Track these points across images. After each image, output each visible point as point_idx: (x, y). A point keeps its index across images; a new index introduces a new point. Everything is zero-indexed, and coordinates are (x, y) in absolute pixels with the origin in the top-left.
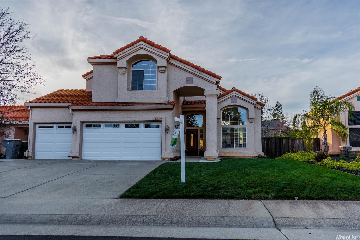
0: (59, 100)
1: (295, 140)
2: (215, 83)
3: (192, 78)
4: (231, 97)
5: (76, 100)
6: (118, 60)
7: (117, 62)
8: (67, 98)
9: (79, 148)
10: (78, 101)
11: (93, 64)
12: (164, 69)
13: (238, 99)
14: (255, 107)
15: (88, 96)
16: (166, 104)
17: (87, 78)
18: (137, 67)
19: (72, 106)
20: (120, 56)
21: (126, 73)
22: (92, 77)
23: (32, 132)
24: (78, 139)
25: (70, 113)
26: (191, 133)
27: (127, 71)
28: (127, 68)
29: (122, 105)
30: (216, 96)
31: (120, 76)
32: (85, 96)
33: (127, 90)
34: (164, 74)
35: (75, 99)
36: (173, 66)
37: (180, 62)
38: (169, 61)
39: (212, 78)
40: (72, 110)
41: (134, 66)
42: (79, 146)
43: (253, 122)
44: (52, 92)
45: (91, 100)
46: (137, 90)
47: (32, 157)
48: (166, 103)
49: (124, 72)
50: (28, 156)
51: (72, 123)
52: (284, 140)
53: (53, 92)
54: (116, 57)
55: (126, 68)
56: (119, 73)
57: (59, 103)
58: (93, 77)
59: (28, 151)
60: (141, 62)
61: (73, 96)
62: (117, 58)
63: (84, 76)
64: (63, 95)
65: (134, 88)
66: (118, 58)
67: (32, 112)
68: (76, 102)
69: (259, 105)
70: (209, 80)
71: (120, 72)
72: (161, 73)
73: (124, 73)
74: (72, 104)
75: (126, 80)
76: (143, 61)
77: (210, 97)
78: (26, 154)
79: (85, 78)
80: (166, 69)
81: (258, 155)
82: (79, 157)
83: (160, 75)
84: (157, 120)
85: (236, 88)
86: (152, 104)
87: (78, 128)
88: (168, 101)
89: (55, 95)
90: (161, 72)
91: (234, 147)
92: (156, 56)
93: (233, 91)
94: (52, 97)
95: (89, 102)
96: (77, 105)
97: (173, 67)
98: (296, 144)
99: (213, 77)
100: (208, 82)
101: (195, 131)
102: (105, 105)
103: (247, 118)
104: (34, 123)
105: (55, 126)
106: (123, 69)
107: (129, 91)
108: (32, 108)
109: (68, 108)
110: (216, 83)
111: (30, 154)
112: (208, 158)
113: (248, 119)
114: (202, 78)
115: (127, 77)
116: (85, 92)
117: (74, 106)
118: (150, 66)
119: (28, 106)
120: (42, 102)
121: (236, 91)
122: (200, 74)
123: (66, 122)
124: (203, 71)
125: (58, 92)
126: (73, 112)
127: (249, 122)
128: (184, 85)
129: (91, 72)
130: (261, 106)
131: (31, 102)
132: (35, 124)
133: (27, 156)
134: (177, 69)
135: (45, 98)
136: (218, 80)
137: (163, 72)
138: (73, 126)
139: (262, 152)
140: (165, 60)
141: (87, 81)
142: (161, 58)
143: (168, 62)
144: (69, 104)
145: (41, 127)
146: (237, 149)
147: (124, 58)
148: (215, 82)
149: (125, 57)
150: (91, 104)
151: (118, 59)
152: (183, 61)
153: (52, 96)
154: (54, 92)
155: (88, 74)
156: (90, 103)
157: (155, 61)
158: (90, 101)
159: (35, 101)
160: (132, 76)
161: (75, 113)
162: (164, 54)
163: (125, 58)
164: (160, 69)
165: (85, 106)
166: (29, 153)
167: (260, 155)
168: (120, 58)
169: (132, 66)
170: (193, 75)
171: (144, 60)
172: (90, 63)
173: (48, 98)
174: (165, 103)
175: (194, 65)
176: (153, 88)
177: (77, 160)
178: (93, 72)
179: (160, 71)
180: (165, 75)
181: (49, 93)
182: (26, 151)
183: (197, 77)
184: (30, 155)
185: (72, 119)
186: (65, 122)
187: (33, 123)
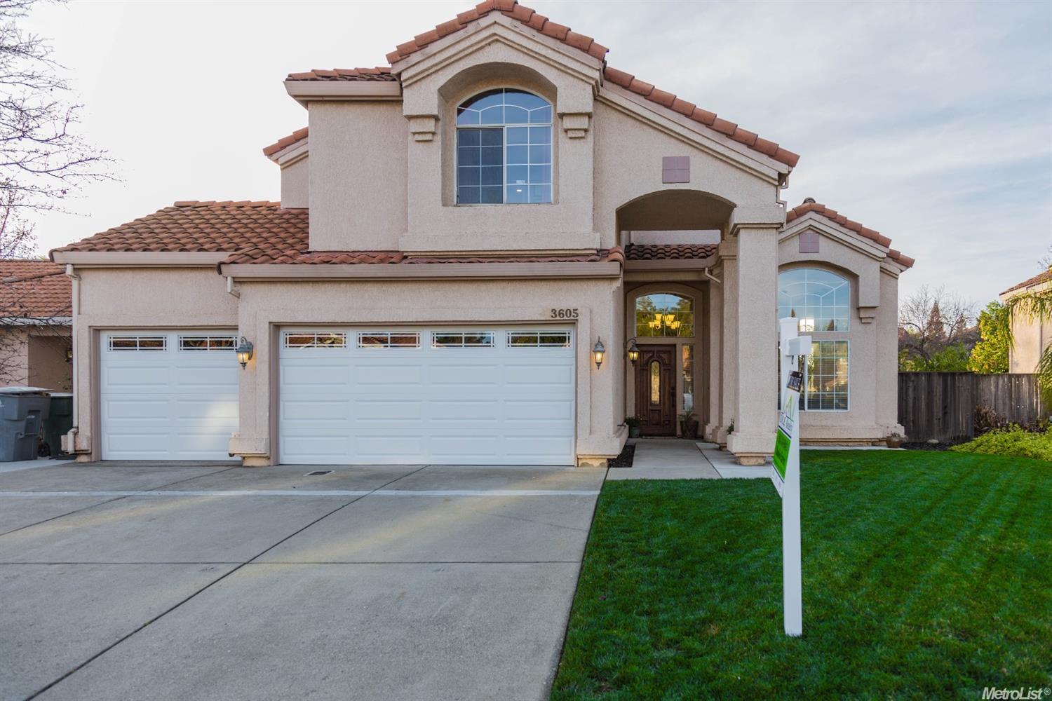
0: (183, 241)
1: (984, 379)
2: (775, 180)
3: (686, 160)
4: (799, 234)
5: (248, 240)
6: (407, 86)
7: (402, 93)
8: (212, 232)
9: (267, 422)
10: (255, 244)
11: (306, 101)
12: (583, 123)
13: (822, 240)
14: (883, 270)
15: (290, 227)
16: (593, 258)
17: (282, 160)
18: (478, 117)
19: (233, 263)
20: (412, 68)
21: (436, 137)
22: (308, 151)
23: (87, 361)
24: (264, 389)
25: (229, 291)
26: (651, 357)
27: (439, 131)
28: (440, 117)
29: (425, 260)
30: (777, 229)
31: (416, 152)
32: (278, 226)
33: (443, 205)
34: (582, 140)
35: (242, 235)
36: (613, 112)
37: (642, 98)
38: (600, 94)
39: (764, 159)
40: (234, 278)
41: (464, 112)
42: (268, 414)
43: (874, 322)
44: (155, 212)
45: (304, 241)
46: (479, 203)
47: (91, 453)
48: (593, 254)
49: (429, 133)
50: (75, 451)
51: (237, 329)
52: (958, 378)
53: (158, 212)
54: (399, 75)
55: (436, 118)
56: (410, 137)
57: (181, 250)
58: (309, 153)
59: (76, 434)
60: (490, 97)
61: (233, 226)
62: (402, 79)
63: (270, 152)
64: (197, 221)
65: (466, 198)
66: (404, 77)
67: (80, 285)
68: (246, 248)
69: (893, 263)
70: (750, 168)
71: (414, 133)
72: (571, 138)
73: (429, 137)
74: (233, 255)
75: (439, 164)
76: (499, 91)
77: (753, 232)
78: (68, 442)
79: (276, 160)
80: (589, 125)
81: (888, 437)
82: (268, 454)
83: (566, 145)
84: (558, 318)
85: (817, 202)
86: (540, 260)
87: (262, 348)
88: (599, 247)
89: (167, 221)
90: (571, 134)
91: (804, 409)
92: (554, 70)
93: (808, 211)
94: (156, 231)
95: (298, 247)
96: (251, 259)
97: (615, 116)
98: (987, 391)
99: (765, 157)
100: (746, 176)
101: (665, 352)
102: (361, 262)
103: (851, 307)
104: (90, 327)
105: (173, 339)
106: (426, 121)
107: (450, 208)
108: (78, 269)
109: (220, 273)
110: (777, 177)
111: (83, 444)
112: (745, 457)
113: (856, 311)
114: (724, 159)
115: (440, 153)
116: (277, 212)
117: (242, 263)
118: (529, 111)
119: (66, 264)
120: (115, 247)
121: (817, 212)
122: (718, 145)
123: (214, 324)
124: (730, 132)
125: (178, 210)
126: (238, 285)
127: (859, 321)
128: (655, 184)
129: (301, 136)
130: (899, 266)
131: (73, 248)
132: (97, 331)
133: (70, 449)
134: (630, 122)
135: (128, 232)
136: (783, 168)
137: (580, 135)
138: (242, 341)
139: (900, 425)
140: (589, 89)
141: (282, 169)
142: (571, 79)
143: (597, 98)
144: (223, 256)
145: (117, 344)
146: (815, 414)
147: (429, 78)
148: (773, 176)
149: (432, 74)
150: (306, 255)
151: (405, 80)
152: (653, 92)
153: (154, 226)
154: (160, 211)
155: (284, 145)
156: (303, 253)
157: (550, 91)
158: (304, 246)
159: (90, 245)
160: (460, 151)
161: (246, 290)
162: (583, 63)
163: (434, 76)
164: (568, 122)
165: (283, 262)
166: (78, 441)
167: (894, 435)
168: (415, 79)
169: (460, 111)
170: (691, 149)
171: (503, 86)
172: (295, 96)
173: (141, 234)
174: (588, 255)
175: (695, 111)
176: (540, 198)
177: (261, 467)
178: (307, 136)
179: (566, 131)
180: (586, 147)
181: (143, 215)
182: (66, 434)
183: (704, 157)
184: (83, 448)
185: (236, 312)
186: (210, 324)
187: (87, 329)
